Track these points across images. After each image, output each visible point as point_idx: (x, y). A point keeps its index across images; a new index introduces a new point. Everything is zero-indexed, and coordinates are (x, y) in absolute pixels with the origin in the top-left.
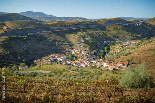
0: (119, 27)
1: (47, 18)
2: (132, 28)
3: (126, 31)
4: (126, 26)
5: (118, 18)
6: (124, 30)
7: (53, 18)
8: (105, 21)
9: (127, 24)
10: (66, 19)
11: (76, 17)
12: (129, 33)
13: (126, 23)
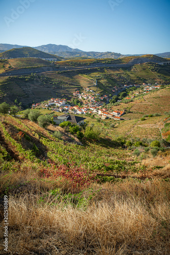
0: (149, 67)
1: (71, 52)
2: (168, 69)
3: (158, 72)
4: (160, 66)
5: (151, 55)
6: (156, 71)
7: (78, 53)
8: (133, 59)
9: (162, 64)
10: (94, 54)
11: (108, 52)
12: (162, 75)
13: (161, 62)
